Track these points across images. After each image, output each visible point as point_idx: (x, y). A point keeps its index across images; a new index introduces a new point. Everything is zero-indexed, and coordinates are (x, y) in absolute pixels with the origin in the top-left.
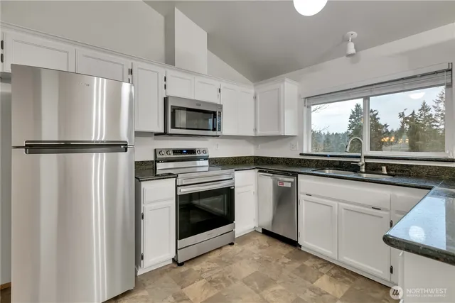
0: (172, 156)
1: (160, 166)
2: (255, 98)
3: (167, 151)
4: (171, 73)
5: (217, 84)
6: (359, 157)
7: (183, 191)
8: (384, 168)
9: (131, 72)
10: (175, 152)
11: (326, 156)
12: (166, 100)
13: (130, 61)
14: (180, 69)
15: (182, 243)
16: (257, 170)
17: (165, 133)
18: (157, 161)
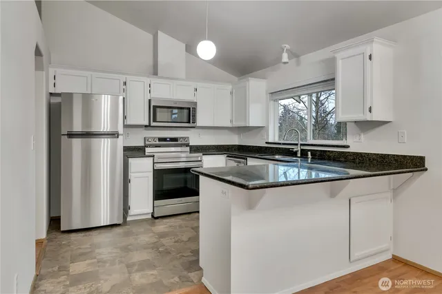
0: (158, 142)
1: (148, 150)
2: (231, 93)
3: (154, 138)
4: (154, 80)
5: (194, 85)
6: (297, 144)
7: (158, 166)
8: (309, 153)
9: (125, 84)
10: (160, 139)
11: (280, 144)
12: (150, 101)
13: (125, 76)
14: (162, 78)
15: (158, 202)
16: (226, 155)
17: (149, 126)
18: (146, 146)
